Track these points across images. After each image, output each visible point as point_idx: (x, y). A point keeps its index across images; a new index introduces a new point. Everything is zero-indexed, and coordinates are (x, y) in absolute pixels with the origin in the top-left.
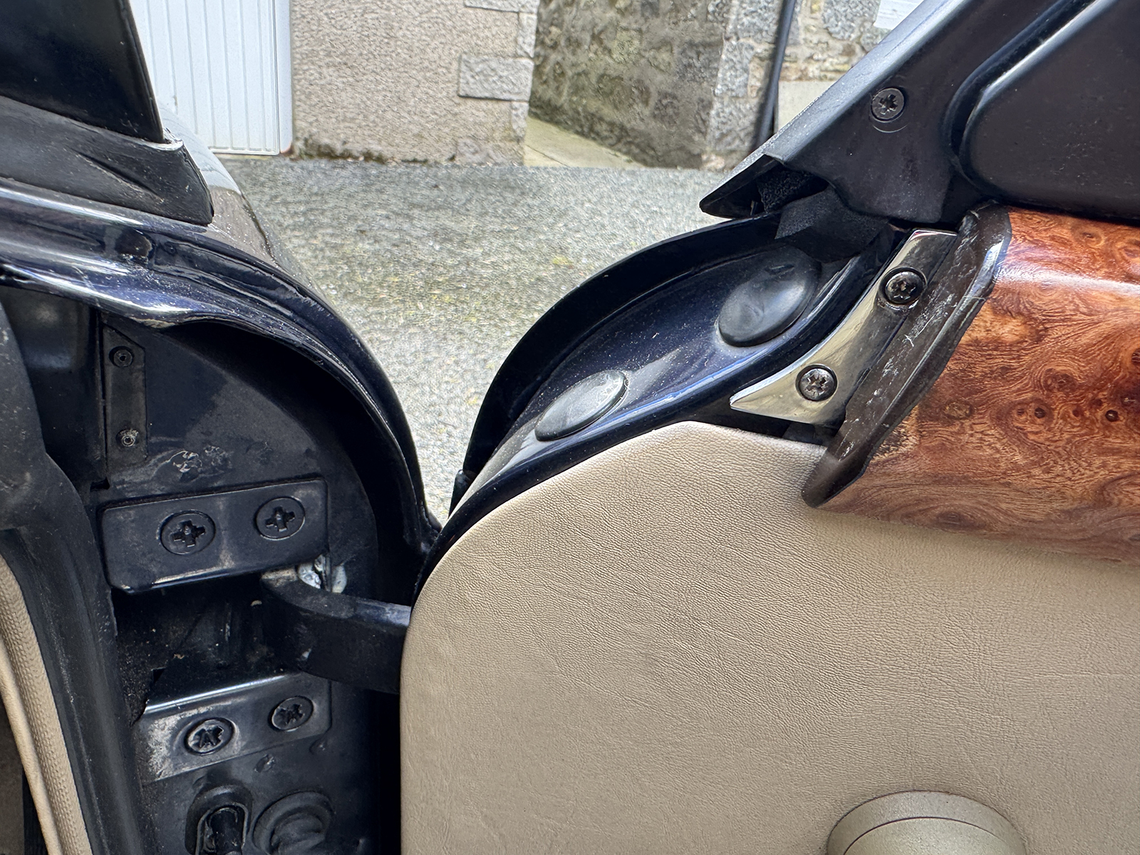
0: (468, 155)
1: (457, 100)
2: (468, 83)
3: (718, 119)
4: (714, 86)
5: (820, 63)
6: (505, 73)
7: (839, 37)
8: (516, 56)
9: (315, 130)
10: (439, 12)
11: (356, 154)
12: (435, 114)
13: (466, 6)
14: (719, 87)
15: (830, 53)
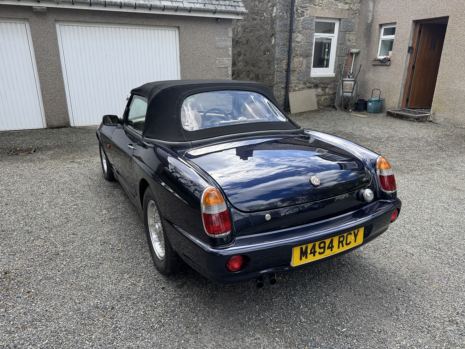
5: (298, 87)
7: (301, 80)
15: (300, 84)
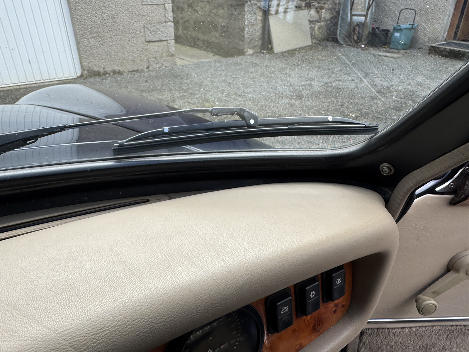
0: (154, 65)
1: (146, 43)
2: (149, 36)
3: (248, 35)
4: (244, 21)
6: (163, 30)
8: (166, 22)
9: (90, 65)
10: (132, 9)
11: (109, 72)
12: (138, 50)
13: (143, 5)
14: (246, 22)
